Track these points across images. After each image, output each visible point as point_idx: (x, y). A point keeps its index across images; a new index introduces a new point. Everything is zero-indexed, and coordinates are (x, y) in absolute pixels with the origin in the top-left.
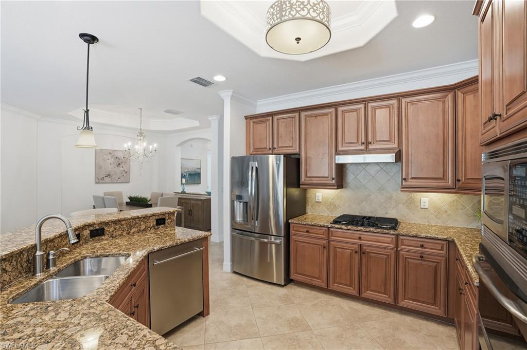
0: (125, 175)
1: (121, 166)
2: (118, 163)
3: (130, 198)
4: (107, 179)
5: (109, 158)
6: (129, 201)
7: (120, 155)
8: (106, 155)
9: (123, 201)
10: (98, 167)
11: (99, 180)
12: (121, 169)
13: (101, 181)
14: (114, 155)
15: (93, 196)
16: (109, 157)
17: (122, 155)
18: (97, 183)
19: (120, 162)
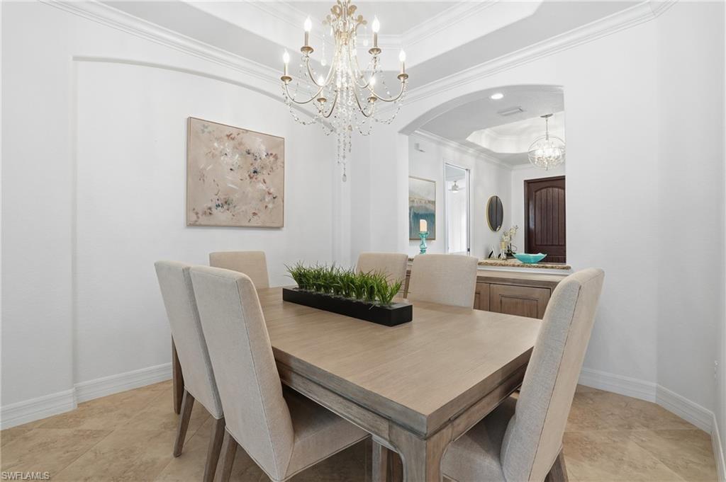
0: (270, 206)
1: (260, 177)
2: (252, 170)
3: (300, 276)
4: (221, 215)
5: (228, 150)
6: (293, 284)
7: (260, 148)
8: (218, 139)
9: (268, 285)
10: (195, 176)
11: (199, 217)
12: (261, 186)
13: (203, 220)
14: (240, 144)
15: (157, 265)
16: (228, 146)
17: (263, 148)
18: (192, 225)
19: (257, 165)
